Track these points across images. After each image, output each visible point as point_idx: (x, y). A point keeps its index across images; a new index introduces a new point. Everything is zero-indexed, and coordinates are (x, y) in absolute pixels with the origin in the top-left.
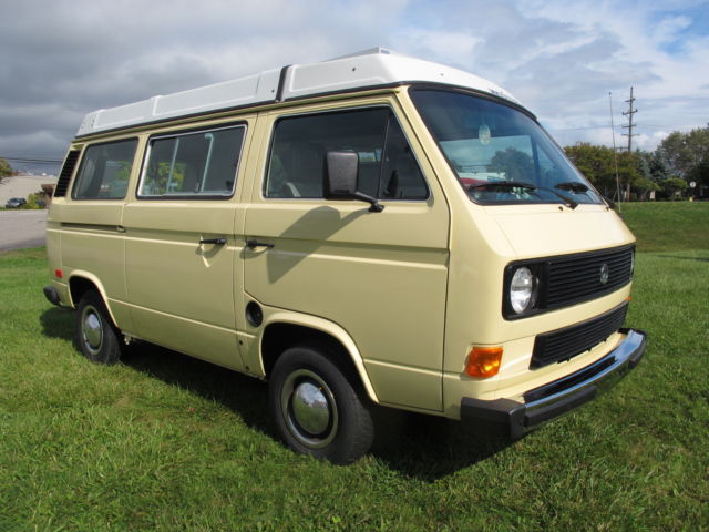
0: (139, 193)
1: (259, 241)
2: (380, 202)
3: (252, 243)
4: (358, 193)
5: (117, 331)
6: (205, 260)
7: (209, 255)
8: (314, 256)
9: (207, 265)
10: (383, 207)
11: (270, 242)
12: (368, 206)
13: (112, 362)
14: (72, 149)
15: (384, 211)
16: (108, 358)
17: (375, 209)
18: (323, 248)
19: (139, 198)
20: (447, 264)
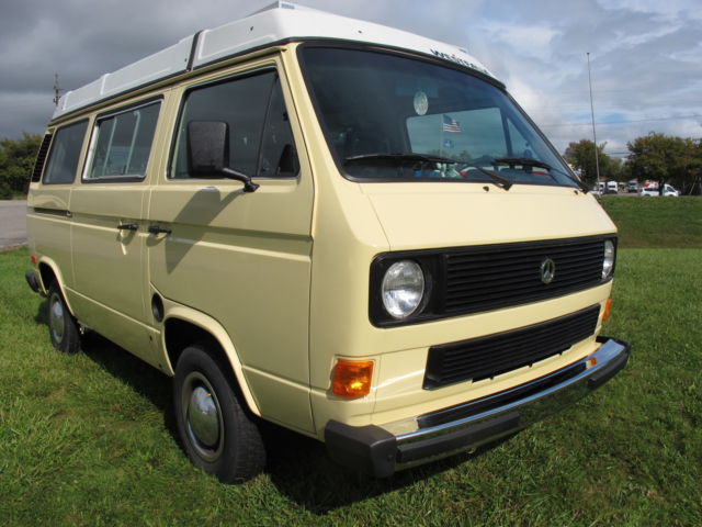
0: (85, 177)
1: (161, 227)
2: (255, 181)
3: (155, 229)
4: (226, 170)
5: (74, 319)
6: (123, 247)
7: (127, 241)
8: (201, 243)
9: (125, 252)
10: (257, 186)
11: (169, 228)
12: (241, 186)
13: (72, 351)
14: (48, 133)
15: (257, 191)
16: (68, 347)
17: (249, 189)
18: (207, 234)
19: (84, 182)
20: (311, 255)
